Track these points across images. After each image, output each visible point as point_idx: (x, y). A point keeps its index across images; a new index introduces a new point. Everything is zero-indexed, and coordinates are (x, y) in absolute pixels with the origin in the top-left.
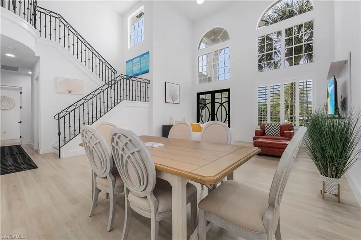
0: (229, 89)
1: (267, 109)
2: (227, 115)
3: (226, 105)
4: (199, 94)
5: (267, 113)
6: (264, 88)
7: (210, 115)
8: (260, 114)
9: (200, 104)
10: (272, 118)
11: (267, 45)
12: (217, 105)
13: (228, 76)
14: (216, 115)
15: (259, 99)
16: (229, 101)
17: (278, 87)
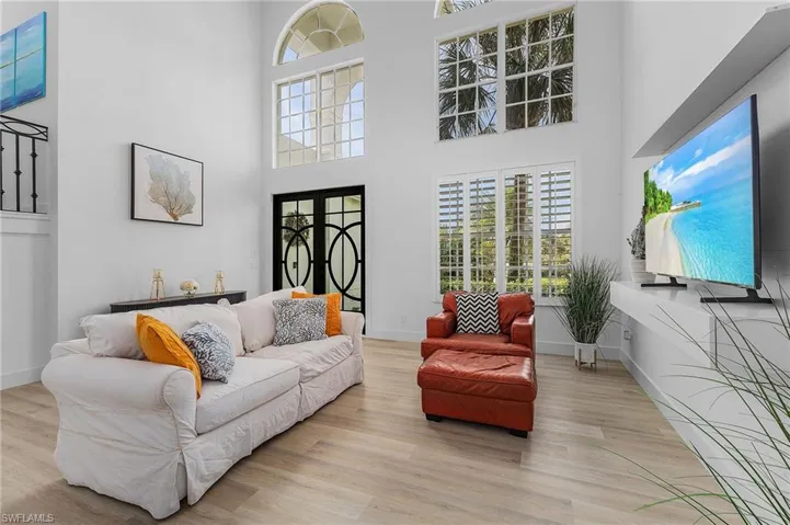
0: (363, 186)
1: (461, 246)
2: (357, 261)
3: (355, 232)
4: (279, 200)
5: (461, 259)
6: (455, 188)
7: (310, 262)
8: (444, 260)
9: (283, 231)
10: (474, 272)
11: (460, 64)
12: (331, 233)
13: (358, 149)
14: (329, 262)
15: (443, 218)
16: (362, 223)
17: (488, 185)
